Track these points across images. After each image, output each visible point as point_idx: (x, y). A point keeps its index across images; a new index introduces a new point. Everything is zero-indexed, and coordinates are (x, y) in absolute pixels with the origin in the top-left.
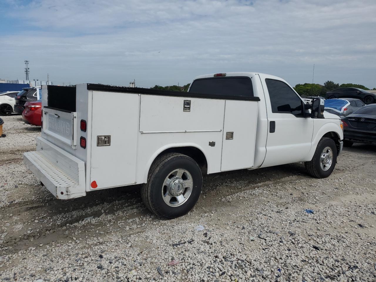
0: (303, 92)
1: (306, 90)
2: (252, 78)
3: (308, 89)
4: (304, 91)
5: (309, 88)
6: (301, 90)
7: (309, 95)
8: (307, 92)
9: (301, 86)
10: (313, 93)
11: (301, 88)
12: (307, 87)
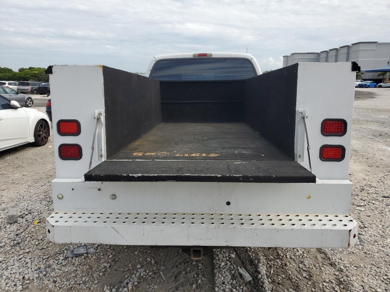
0: (30, 77)
1: (33, 75)
2: (251, 59)
3: (35, 74)
4: (32, 76)
5: (37, 72)
6: (28, 74)
7: (38, 80)
8: (36, 77)
9: (27, 71)
10: (42, 78)
11: (27, 72)
12: (34, 71)
